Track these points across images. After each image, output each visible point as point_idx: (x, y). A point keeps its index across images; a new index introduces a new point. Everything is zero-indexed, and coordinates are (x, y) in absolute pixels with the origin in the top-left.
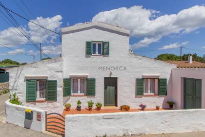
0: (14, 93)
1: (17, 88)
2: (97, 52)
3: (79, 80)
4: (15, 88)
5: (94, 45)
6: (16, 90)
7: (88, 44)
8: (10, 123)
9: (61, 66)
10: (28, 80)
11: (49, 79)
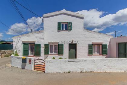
0: (16, 51)
1: (18, 48)
2: (64, 29)
3: (54, 45)
4: (16, 48)
5: (63, 25)
6: (17, 49)
7: (59, 24)
8: (14, 67)
9: (43, 35)
10: (24, 44)
11: (36, 43)
